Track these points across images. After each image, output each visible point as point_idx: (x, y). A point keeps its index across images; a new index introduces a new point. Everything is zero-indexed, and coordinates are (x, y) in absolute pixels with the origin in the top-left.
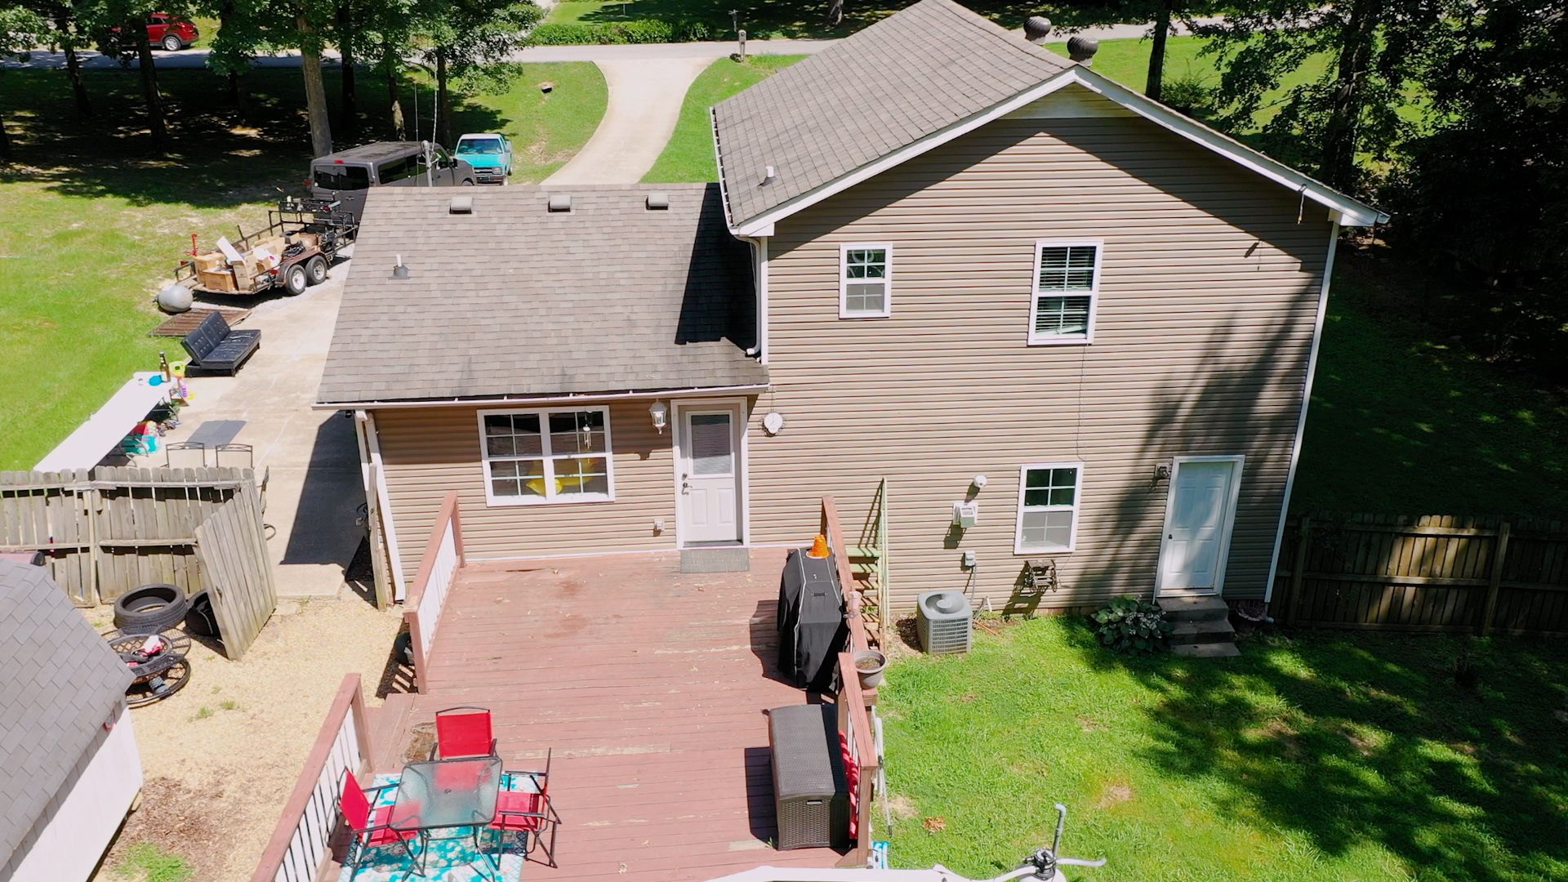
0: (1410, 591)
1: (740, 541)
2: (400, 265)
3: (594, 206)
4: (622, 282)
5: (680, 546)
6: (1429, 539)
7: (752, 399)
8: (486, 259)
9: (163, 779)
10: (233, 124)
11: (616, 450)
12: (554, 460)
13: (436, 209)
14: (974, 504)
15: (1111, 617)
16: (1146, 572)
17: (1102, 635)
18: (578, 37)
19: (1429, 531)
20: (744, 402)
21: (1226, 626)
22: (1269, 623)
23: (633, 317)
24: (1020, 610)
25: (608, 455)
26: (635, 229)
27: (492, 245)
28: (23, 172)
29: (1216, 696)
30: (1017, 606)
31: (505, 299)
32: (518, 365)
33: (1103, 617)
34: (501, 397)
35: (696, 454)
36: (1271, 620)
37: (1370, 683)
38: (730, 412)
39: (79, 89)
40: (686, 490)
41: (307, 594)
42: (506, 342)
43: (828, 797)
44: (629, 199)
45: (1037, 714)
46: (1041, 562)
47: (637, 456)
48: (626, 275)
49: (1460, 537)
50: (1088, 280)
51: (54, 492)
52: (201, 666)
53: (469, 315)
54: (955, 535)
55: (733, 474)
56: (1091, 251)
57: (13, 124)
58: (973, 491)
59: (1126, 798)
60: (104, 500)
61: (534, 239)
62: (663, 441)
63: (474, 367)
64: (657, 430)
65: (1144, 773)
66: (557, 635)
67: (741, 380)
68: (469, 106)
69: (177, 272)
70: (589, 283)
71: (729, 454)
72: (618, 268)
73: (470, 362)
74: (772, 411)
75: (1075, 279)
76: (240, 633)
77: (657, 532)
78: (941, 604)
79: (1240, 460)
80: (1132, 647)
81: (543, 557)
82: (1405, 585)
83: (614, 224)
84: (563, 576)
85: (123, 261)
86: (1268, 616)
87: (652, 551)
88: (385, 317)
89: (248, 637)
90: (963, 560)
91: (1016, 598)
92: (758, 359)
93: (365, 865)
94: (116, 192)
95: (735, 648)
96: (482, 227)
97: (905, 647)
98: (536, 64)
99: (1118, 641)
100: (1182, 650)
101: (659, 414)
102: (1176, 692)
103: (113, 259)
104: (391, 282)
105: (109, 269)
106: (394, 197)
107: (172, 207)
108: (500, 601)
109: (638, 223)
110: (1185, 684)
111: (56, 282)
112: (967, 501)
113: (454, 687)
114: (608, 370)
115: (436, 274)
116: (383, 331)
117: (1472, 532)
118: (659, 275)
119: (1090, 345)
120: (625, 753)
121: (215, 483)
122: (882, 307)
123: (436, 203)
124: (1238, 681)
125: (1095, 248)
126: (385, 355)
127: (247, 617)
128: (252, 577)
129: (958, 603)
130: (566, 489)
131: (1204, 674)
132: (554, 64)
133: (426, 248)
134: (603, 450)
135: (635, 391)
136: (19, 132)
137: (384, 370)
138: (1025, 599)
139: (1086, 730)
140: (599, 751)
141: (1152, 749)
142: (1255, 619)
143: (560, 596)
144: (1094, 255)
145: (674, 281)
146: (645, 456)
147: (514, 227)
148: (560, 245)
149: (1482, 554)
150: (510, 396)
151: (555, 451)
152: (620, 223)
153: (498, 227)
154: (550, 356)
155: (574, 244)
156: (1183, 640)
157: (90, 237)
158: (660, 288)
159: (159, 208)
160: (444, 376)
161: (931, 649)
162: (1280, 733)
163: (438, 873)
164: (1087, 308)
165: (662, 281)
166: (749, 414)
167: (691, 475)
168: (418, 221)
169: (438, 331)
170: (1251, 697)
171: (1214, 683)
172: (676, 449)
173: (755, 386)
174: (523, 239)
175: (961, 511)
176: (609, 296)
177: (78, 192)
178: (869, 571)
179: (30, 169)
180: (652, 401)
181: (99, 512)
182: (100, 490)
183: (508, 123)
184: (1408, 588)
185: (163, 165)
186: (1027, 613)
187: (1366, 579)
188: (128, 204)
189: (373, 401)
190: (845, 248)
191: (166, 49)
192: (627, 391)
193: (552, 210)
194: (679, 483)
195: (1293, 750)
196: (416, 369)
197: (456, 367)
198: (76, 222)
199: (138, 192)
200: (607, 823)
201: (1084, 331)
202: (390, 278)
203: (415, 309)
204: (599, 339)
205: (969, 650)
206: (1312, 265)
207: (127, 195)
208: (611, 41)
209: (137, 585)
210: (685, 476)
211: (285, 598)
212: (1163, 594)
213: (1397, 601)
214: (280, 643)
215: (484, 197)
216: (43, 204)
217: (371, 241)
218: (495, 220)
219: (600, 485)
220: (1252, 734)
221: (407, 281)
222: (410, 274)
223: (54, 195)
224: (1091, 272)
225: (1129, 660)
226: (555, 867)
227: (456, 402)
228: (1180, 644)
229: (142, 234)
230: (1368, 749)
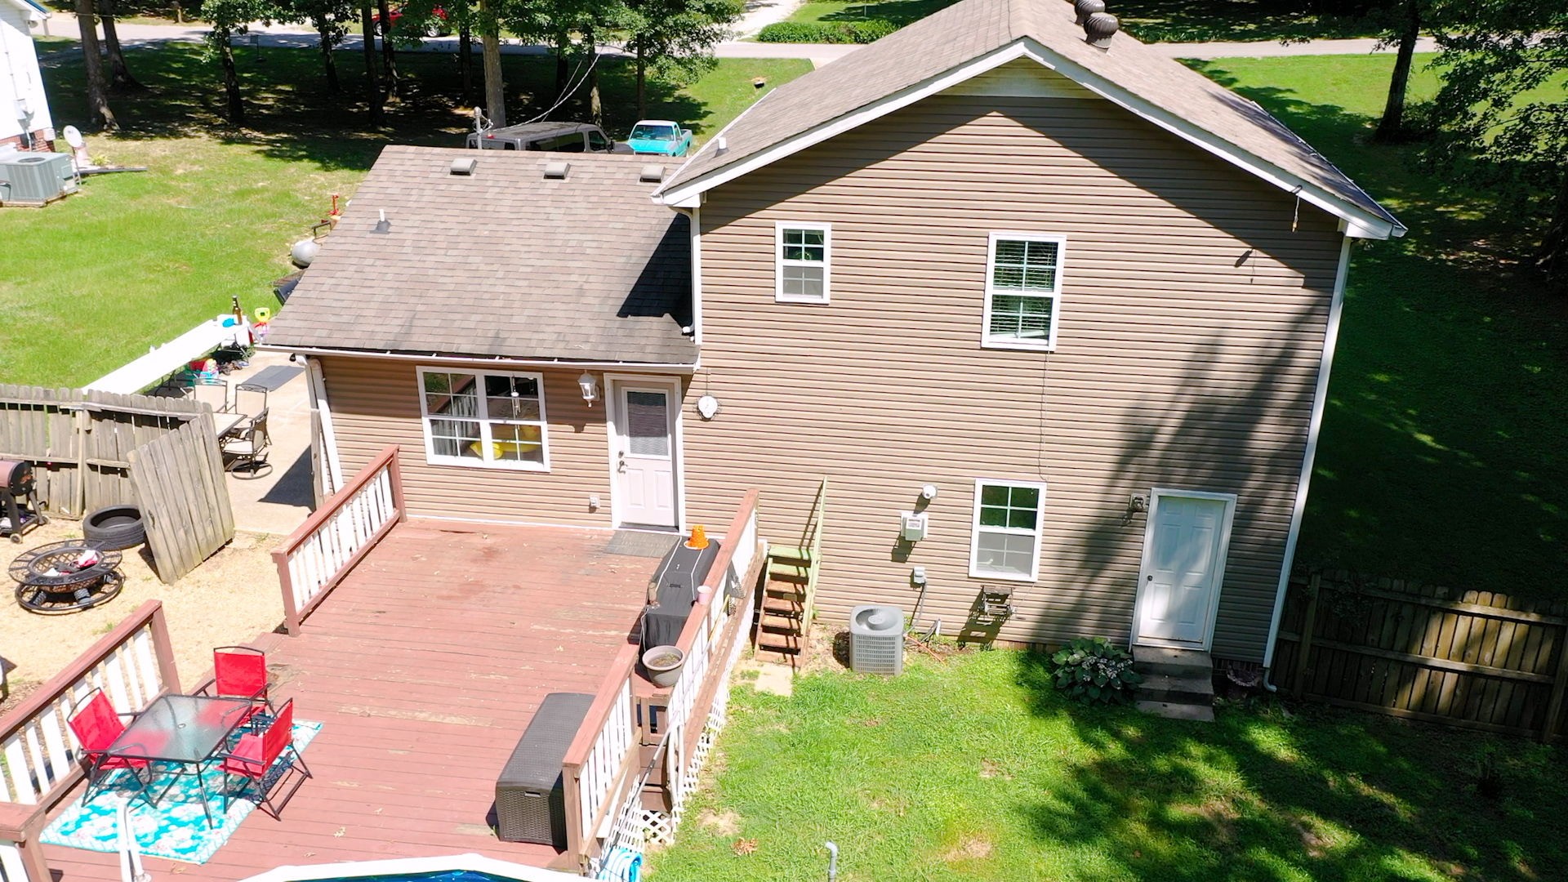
0: (1450, 680)
1: (677, 528)
2: (383, 220)
3: (591, 175)
4: (588, 251)
5: (616, 525)
6: (1476, 619)
7: (686, 380)
8: (467, 220)
9: (40, 683)
11: (551, 419)
12: (492, 424)
13: (439, 169)
14: (924, 516)
15: (1070, 659)
16: (1122, 614)
17: (1056, 678)
18: (806, 36)
19: (1475, 609)
20: (677, 381)
21: (1206, 687)
22: (1271, 692)
23: (586, 286)
24: (976, 639)
25: (544, 425)
26: (621, 200)
27: (477, 207)
28: (248, 136)
29: (1162, 764)
30: (974, 633)
31: (470, 260)
32: (457, 324)
33: (1061, 658)
34: (430, 353)
35: (633, 433)
36: (1274, 688)
37: (1363, 776)
38: (666, 392)
39: (330, 68)
40: (623, 468)
41: (265, 531)
42: (454, 301)
43: (545, 791)
44: (626, 171)
45: (938, 750)
46: (999, 589)
47: (572, 428)
48: (594, 244)
49: (1517, 621)
50: (1049, 279)
51: (52, 409)
52: (135, 584)
53: (431, 272)
54: (903, 549)
55: (670, 457)
56: (1052, 248)
57: (270, 96)
58: (923, 503)
59: (982, 854)
60: (93, 420)
61: (520, 204)
62: (597, 414)
63: (416, 322)
64: (586, 402)
65: (1014, 827)
66: (449, 598)
67: (668, 358)
69: (315, 228)
70: (556, 250)
71: (666, 436)
72: (590, 237)
73: (413, 318)
74: (707, 395)
75: (1036, 279)
76: (176, 560)
77: (592, 509)
78: (872, 619)
79: (1231, 501)
80: (1085, 694)
81: (482, 521)
82: (1445, 670)
83: (603, 194)
84: (490, 541)
85: (281, 217)
86: (1271, 683)
87: (588, 528)
88: (353, 268)
89: (185, 564)
90: (912, 576)
91: (972, 624)
92: (692, 338)
93: (111, 787)
94: (312, 157)
95: (613, 633)
96: (475, 189)
97: (832, 661)
98: (755, 59)
99: (1071, 686)
100: (1145, 707)
101: (587, 386)
102: (1115, 750)
103: (274, 215)
104: (371, 235)
105: (266, 223)
106: (405, 156)
107: (356, 173)
108: (417, 558)
109: (626, 195)
110: (1130, 745)
111: (212, 232)
112: (916, 512)
113: (325, 634)
114: (541, 336)
115: (415, 231)
116: (346, 282)
117: (1533, 617)
118: (629, 246)
119: (1052, 353)
120: (445, 721)
121: (179, 414)
122: (820, 293)
123: (441, 163)
124: (1195, 749)
125: (1056, 244)
126: (339, 304)
127: (188, 546)
128: (198, 507)
129: (891, 618)
130: (507, 455)
131: (1165, 735)
133: (415, 205)
134: (538, 418)
135: (560, 359)
136: (270, 102)
137: (332, 319)
138: (980, 628)
139: (985, 776)
140: (422, 716)
141: (1046, 809)
142: (1244, 684)
143: (475, 561)
144: (1056, 253)
145: (639, 254)
146: (579, 429)
147: (506, 191)
148: (542, 210)
149: (1547, 648)
150: (439, 354)
151: (491, 416)
152: (609, 194)
153: (491, 190)
154: (491, 318)
155: (557, 211)
156: (1151, 695)
157: (266, 195)
158: (623, 260)
159: (345, 173)
160: (384, 329)
161: (854, 669)
162: (1219, 815)
163: (171, 806)
164: (1049, 311)
165: (628, 253)
166: (683, 396)
167: (627, 453)
168: (418, 180)
169: (397, 285)
170: (1203, 770)
171: (1167, 748)
172: (610, 425)
173: (681, 365)
174: (510, 203)
175: (908, 522)
176: (570, 264)
177: (282, 156)
178: (803, 574)
179: (256, 134)
180: (581, 372)
181: (89, 432)
182: (89, 411)
183: (710, 115)
184: (1448, 674)
185: (373, 137)
186: (985, 643)
187: (1393, 657)
188: (318, 169)
189: (311, 347)
190: (781, 227)
191: (428, 36)
192: (552, 359)
193: (548, 177)
194: (614, 461)
195: (1224, 836)
196: (361, 320)
197: (399, 322)
198: (263, 181)
199: (332, 158)
200: (355, 785)
201: (1047, 337)
202: (371, 232)
203: (383, 263)
204: (545, 305)
205: (899, 671)
206: (1318, 280)
207: (321, 161)
208: (839, 40)
209: (118, 503)
210: (621, 454)
211: (245, 533)
212: (1141, 641)
213: (1435, 686)
214: (217, 574)
215: (489, 160)
216: (244, 164)
217: (368, 196)
218: (489, 183)
219: (535, 454)
220: (1180, 811)
221: (387, 236)
222: (391, 229)
223: (260, 158)
224: (1054, 272)
225: (1079, 708)
226: (279, 819)
227: (388, 354)
228: (1147, 699)
229: (312, 195)
230: (1321, 849)
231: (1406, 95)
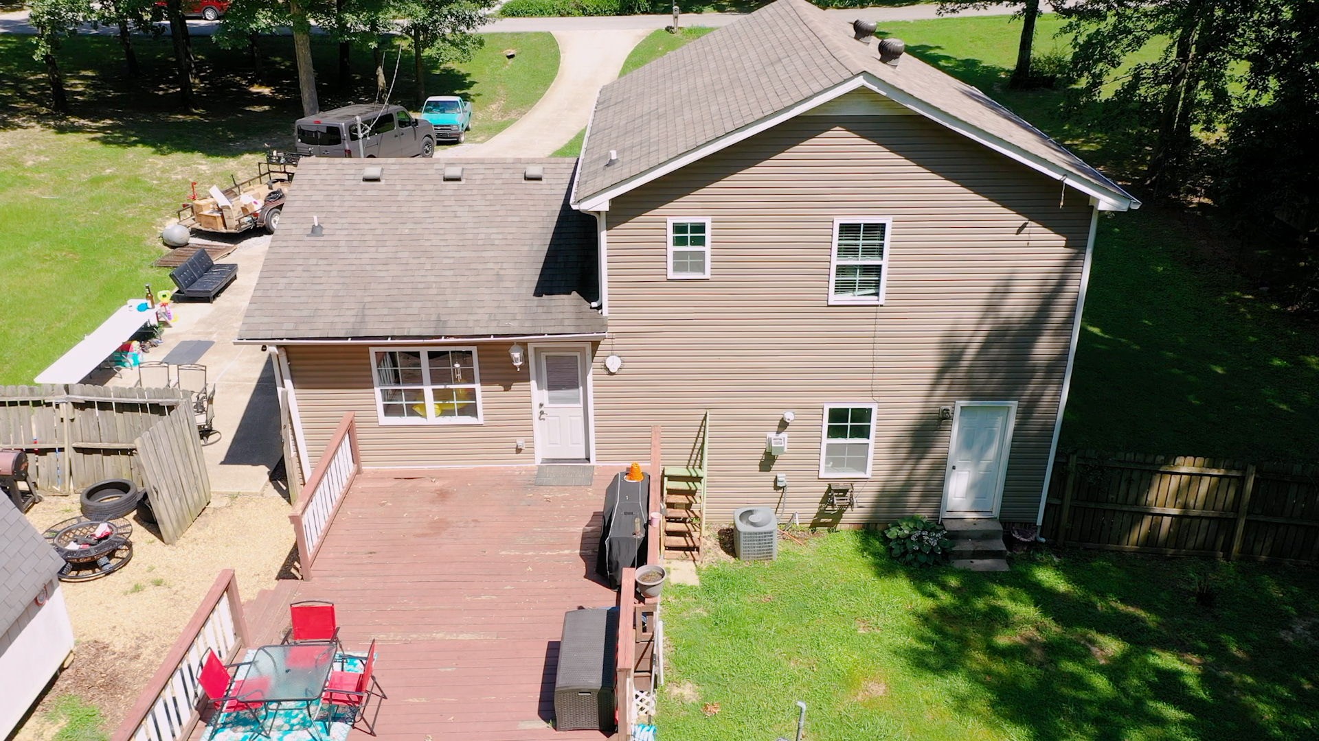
0: (1167, 521)
1: (588, 459)
2: (316, 225)
3: (481, 177)
4: (497, 242)
5: (538, 462)
6: (1183, 476)
7: (595, 345)
8: (388, 220)
9: (96, 642)
10: (251, 83)
11: (484, 382)
12: (433, 390)
13: (352, 177)
14: (784, 435)
15: (900, 533)
16: (932, 496)
17: (891, 549)
18: (541, 11)
19: (1183, 470)
20: (589, 347)
21: (999, 545)
22: (1041, 543)
23: (502, 272)
24: (825, 524)
25: (477, 387)
26: (513, 197)
27: (394, 209)
28: (76, 124)
29: (980, 604)
30: (822, 520)
31: (399, 255)
32: (402, 312)
33: (893, 533)
34: (386, 338)
35: (551, 387)
36: (1043, 540)
37: (1120, 599)
38: (578, 354)
39: (130, 54)
40: (543, 416)
41: (236, 491)
42: (395, 292)
43: (595, 690)
44: (511, 171)
45: (822, 616)
46: (841, 486)
47: (502, 388)
48: (500, 236)
49: (1211, 476)
50: (880, 251)
51: (37, 403)
52: (142, 548)
53: (368, 268)
54: (768, 461)
55: (581, 405)
56: (882, 227)
57: (77, 82)
58: (783, 425)
59: (881, 693)
60: (76, 410)
61: (429, 204)
62: (523, 376)
63: (367, 312)
64: (515, 368)
65: (898, 668)
66: (424, 535)
67: (584, 329)
68: (444, 70)
69: (179, 213)
70: (469, 243)
71: (578, 387)
72: (495, 230)
73: (364, 308)
74: (612, 354)
75: (868, 251)
76: (175, 524)
77: (519, 450)
78: (752, 518)
79: (1014, 405)
80: (915, 560)
81: (426, 467)
82: (1163, 515)
83: (496, 192)
84: (438, 484)
85: (140, 202)
86: (1041, 536)
87: (515, 466)
88: (300, 268)
89: (182, 526)
90: (776, 481)
91: (821, 513)
92: (600, 312)
93: (224, 725)
94: (144, 142)
95: (567, 552)
96: (388, 193)
97: (722, 553)
98: (503, 33)
99: (904, 554)
100: (959, 564)
101: (517, 355)
102: (946, 599)
103: (133, 201)
104: (308, 238)
105: (128, 209)
106: (319, 167)
107: (189, 155)
108: (384, 504)
109: (516, 192)
110: (955, 591)
111: (84, 219)
112: (778, 432)
113: (333, 576)
114: (476, 317)
115: (345, 232)
116: (298, 280)
117: (1222, 472)
118: (528, 236)
119: (882, 306)
120: (459, 638)
121: (160, 400)
122: (703, 271)
123: (352, 172)
124: (1000, 591)
125: (885, 224)
126: (296, 300)
127: (182, 510)
128: (186, 477)
129: (766, 517)
130: (445, 412)
131: (975, 584)
132: (518, 34)
133: (340, 210)
134: (473, 382)
135: (495, 336)
136: (80, 89)
137: (294, 313)
138: (829, 516)
139: (861, 631)
140: (440, 636)
141: (914, 650)
142: (1026, 540)
143: (433, 502)
144: (884, 231)
145: (539, 242)
146: (507, 388)
147: (414, 193)
148: (449, 209)
149: (1232, 493)
150: (393, 338)
151: (433, 382)
152: (502, 192)
153: (400, 193)
154: (429, 305)
155: (461, 209)
156: (961, 555)
157: (117, 181)
158: (526, 248)
159: (179, 156)
160: (342, 319)
161: (742, 558)
162: (1030, 640)
163: (281, 735)
164: (879, 274)
165: (529, 242)
166: (593, 357)
167: (546, 404)
168: (336, 187)
169: (342, 280)
170: (1010, 606)
171: (980, 593)
172: (533, 383)
173: (595, 334)
174: (420, 204)
175: (773, 441)
176: (484, 254)
177: (116, 142)
178: (694, 488)
179: (82, 121)
180: (511, 344)
181: (72, 420)
182: (72, 403)
183: (475, 85)
184: (1165, 517)
185: (189, 119)
186: (831, 527)
187: (1127, 509)
188: (154, 153)
189: (282, 339)
190: (671, 222)
191: (206, 19)
192: (489, 336)
193: (446, 179)
194: (536, 411)
195: (1038, 655)
196: (320, 313)
197: (353, 312)
198: (109, 168)
199: (163, 142)
200: (423, 700)
201: (877, 294)
202: (308, 235)
203: (325, 262)
204: (472, 291)
205: (775, 557)
206: (1076, 243)
207: (153, 146)
208: (569, 14)
209: (102, 478)
210: (541, 405)
211: (218, 493)
212: (947, 515)
213: (1155, 527)
214: (208, 531)
215: (393, 167)
216: (86, 152)
217: (297, 204)
218: (398, 187)
219: (471, 410)
220: (1003, 640)
221: (322, 238)
222: (324, 232)
223: (97, 144)
224: (882, 245)
225: (912, 571)
226: (374, 735)
227: (349, 341)
228: (958, 558)
229: (160, 179)
230: (1106, 658)
231: (1032, 52)
